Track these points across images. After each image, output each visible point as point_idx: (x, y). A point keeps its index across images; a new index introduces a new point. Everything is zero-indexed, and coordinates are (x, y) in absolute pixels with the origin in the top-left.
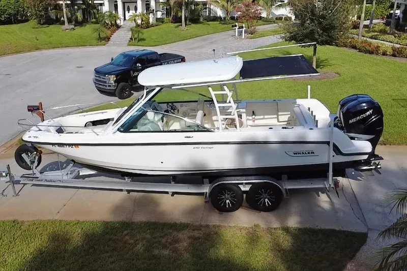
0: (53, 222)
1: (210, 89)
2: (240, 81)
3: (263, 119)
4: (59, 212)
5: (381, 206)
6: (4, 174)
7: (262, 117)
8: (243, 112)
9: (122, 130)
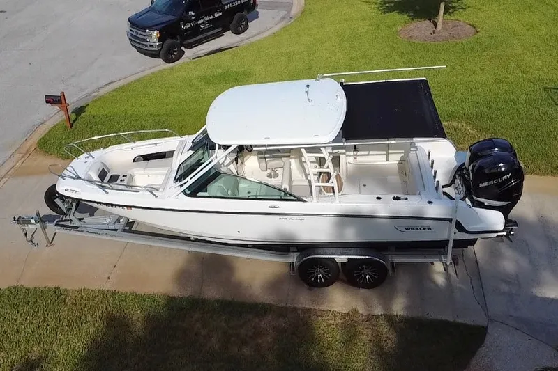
0: (104, 294)
1: (303, 151)
2: (342, 144)
3: (368, 155)
4: (109, 278)
5: (507, 282)
6: (33, 221)
7: (367, 153)
8: (342, 154)
9: (188, 192)
